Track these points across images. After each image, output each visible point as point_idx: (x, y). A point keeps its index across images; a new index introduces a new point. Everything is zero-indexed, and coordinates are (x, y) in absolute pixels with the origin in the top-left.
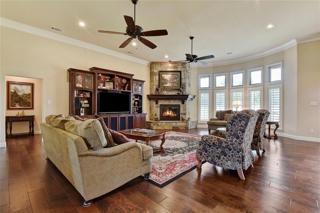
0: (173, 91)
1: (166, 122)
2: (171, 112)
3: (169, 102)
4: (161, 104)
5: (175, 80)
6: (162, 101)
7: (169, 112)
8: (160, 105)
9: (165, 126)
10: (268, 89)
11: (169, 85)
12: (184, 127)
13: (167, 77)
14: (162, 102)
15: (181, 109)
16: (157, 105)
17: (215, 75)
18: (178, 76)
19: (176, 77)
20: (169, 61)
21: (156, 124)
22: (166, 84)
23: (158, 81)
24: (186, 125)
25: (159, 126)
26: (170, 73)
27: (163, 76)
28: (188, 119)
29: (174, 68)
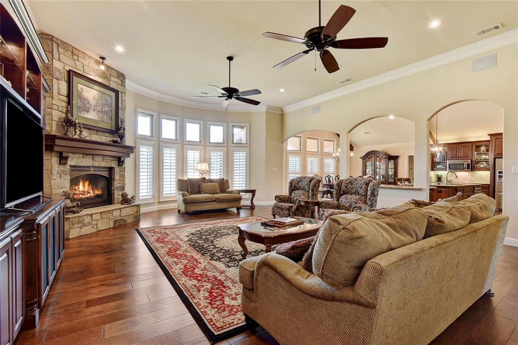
0: (101, 133)
1: (101, 213)
2: (87, 184)
3: (93, 160)
4: (73, 163)
5: (106, 109)
6: (77, 155)
7: (84, 186)
8: (71, 166)
9: (99, 222)
10: (233, 152)
11: (92, 116)
12: (132, 216)
13: (90, 94)
14: (75, 159)
15: (117, 177)
16: (62, 168)
17: (162, 116)
18: (111, 99)
19: (108, 100)
20: (101, 58)
21: (79, 222)
22: (88, 112)
23: (65, 99)
24: (137, 212)
25: (85, 225)
26: (96, 87)
27: (79, 89)
28: (132, 198)
29: (104, 78)
